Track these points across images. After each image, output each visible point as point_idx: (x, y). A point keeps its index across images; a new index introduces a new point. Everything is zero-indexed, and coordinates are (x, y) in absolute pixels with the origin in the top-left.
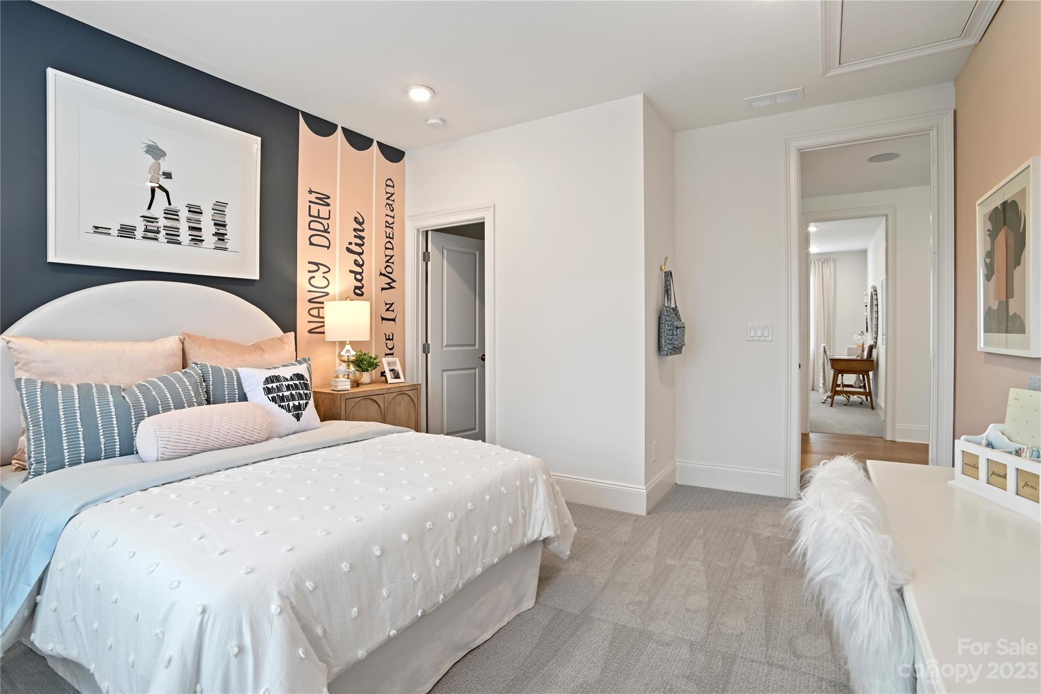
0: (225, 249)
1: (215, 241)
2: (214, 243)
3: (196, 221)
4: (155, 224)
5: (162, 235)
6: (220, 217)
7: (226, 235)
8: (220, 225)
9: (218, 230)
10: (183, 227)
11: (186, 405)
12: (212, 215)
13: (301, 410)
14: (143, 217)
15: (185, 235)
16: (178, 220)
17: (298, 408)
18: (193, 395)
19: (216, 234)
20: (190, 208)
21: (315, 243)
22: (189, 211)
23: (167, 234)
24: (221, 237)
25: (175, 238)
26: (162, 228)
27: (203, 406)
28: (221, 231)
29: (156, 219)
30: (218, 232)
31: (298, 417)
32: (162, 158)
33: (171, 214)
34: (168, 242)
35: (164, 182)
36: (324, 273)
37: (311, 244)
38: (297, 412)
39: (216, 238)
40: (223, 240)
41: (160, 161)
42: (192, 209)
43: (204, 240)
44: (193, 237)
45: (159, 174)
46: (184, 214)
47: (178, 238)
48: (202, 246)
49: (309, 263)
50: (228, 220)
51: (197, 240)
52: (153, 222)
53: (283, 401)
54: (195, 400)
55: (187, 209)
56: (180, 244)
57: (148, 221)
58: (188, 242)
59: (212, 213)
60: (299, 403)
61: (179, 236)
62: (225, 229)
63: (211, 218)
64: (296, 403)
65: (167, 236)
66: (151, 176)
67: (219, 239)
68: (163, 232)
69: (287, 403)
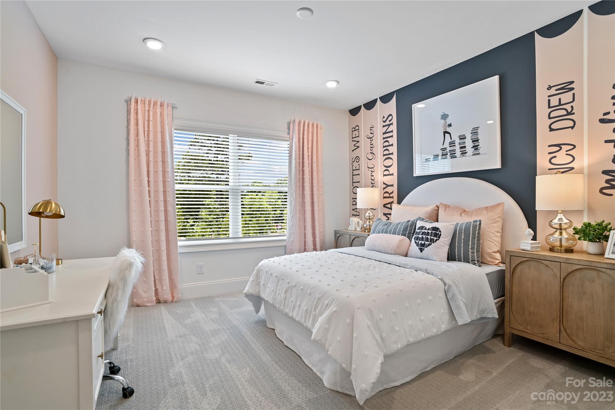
0: (479, 154)
1: (473, 151)
2: (472, 152)
3: (463, 143)
4: (446, 151)
5: (448, 156)
6: (475, 136)
7: (479, 145)
8: (476, 141)
9: (474, 144)
10: (457, 148)
11: (397, 234)
12: (471, 137)
13: (424, 247)
14: (441, 149)
15: (458, 153)
16: (455, 146)
17: (423, 245)
18: (402, 230)
19: (474, 147)
20: (460, 137)
21: (555, 128)
22: (460, 139)
23: (450, 154)
24: (476, 147)
25: (454, 155)
26: (449, 152)
27: (390, 235)
28: (476, 144)
29: (446, 148)
30: (474, 145)
31: (421, 250)
32: (447, 118)
33: (452, 144)
34: (451, 158)
35: (448, 130)
36: (567, 151)
37: (551, 130)
38: (421, 247)
39: (473, 149)
40: (477, 149)
41: (446, 120)
42: (461, 138)
43: (467, 152)
44: (462, 152)
45: (446, 127)
46: (457, 141)
47: (455, 155)
48: (466, 156)
49: (549, 146)
50: (479, 137)
51: (464, 153)
52: (445, 150)
53: (417, 240)
54: (401, 233)
55: (459, 138)
56: (456, 157)
57: (443, 151)
58: (460, 155)
59: (471, 136)
60: (424, 243)
61: (455, 153)
62: (478, 142)
63: (470, 138)
64: (423, 242)
65: (450, 155)
66: (443, 129)
67: (475, 149)
68: (449, 154)
69: (418, 241)
